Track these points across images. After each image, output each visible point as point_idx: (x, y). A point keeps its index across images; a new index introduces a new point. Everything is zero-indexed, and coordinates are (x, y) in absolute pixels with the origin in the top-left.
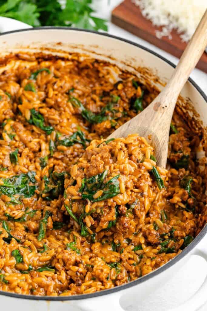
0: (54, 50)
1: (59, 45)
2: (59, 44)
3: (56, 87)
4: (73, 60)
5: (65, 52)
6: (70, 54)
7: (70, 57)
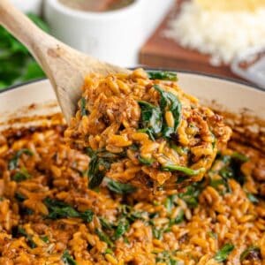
0: (26, 120)
1: (32, 110)
2: (32, 107)
3: (59, 162)
4: (54, 127)
5: (41, 118)
6: (49, 118)
7: (49, 123)
